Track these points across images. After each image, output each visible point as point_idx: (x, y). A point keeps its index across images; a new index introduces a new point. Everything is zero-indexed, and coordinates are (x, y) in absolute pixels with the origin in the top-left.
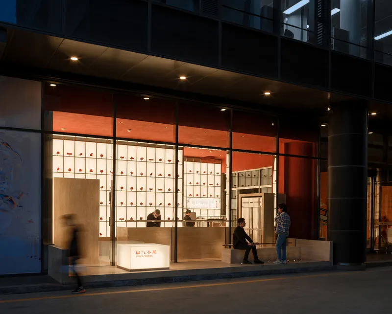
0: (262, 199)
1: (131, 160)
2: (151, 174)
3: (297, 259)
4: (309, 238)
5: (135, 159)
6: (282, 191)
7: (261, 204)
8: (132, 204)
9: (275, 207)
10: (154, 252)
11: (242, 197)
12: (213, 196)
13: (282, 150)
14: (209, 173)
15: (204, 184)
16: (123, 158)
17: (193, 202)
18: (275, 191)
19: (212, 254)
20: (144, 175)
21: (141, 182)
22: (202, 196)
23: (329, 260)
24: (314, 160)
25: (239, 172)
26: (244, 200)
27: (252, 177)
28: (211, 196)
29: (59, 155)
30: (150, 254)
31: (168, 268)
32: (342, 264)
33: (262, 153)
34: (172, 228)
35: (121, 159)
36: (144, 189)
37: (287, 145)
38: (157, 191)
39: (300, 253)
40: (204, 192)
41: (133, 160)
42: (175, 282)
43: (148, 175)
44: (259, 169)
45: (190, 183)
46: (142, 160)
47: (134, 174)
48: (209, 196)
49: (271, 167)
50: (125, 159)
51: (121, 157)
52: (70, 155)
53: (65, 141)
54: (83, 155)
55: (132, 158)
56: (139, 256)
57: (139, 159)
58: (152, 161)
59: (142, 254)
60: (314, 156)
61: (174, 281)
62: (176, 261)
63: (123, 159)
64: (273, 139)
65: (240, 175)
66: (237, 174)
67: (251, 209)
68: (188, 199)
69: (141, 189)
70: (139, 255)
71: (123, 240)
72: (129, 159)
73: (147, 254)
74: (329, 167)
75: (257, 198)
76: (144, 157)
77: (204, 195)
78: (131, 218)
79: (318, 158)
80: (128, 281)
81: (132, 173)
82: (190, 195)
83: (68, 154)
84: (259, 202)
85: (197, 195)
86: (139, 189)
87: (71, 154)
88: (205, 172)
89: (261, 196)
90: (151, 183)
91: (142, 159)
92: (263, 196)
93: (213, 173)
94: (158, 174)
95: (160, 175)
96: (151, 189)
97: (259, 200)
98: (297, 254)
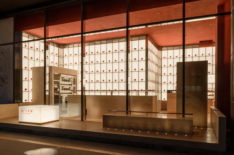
5: (112, 52)
10: (31, 111)
16: (104, 52)
31: (40, 124)
69: (116, 70)
72: (108, 52)
73: (27, 112)
76: (118, 49)
98: (187, 128)
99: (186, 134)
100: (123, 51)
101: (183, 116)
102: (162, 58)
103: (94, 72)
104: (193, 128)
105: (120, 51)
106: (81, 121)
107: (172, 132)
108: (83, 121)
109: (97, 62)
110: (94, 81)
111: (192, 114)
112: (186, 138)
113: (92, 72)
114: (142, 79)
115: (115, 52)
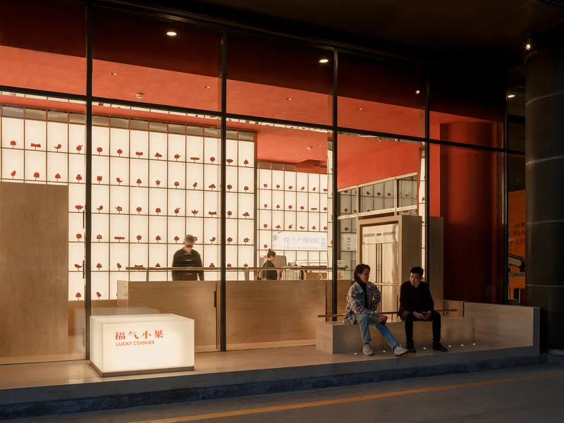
0: (398, 228)
1: (156, 158)
2: (195, 185)
3: (468, 343)
4: (487, 300)
5: (164, 157)
6: (436, 212)
7: (397, 236)
8: (158, 238)
9: (423, 246)
10: (159, 334)
11: (362, 226)
12: (317, 229)
13: (435, 134)
14: (311, 190)
15: (302, 208)
16: (141, 154)
17: (287, 240)
18: (422, 213)
19: (301, 331)
20: (182, 186)
21: (177, 199)
22: (299, 229)
23: (531, 344)
24: (495, 154)
25: (361, 186)
26: (366, 230)
27: (384, 197)
28: (314, 228)
29: (15, 147)
30: (149, 338)
31: (192, 369)
32: (557, 352)
33: (399, 137)
34: (216, 282)
35: (137, 156)
36: (181, 213)
37: (445, 128)
38: (207, 214)
39: (473, 330)
40: (302, 221)
41: (160, 158)
42: (204, 398)
43: (190, 186)
44: (394, 178)
45: (278, 207)
46: (178, 160)
47: (163, 184)
48: (311, 229)
49: (416, 174)
50: (145, 156)
51: (137, 153)
52: (38, 148)
53: (26, 121)
54: (64, 149)
55: (158, 155)
56: (123, 344)
57: (172, 157)
58: (196, 161)
59: (129, 338)
60: (495, 146)
61: (201, 397)
62: (223, 348)
63: (141, 157)
64: (419, 113)
65: (364, 193)
66: (357, 190)
67: (379, 247)
68: (275, 233)
69: (177, 211)
70: (122, 341)
71: (110, 307)
72: (153, 156)
73: (142, 339)
74: (530, 163)
75: (391, 226)
76: (182, 154)
77: (301, 228)
78: (158, 265)
79: (504, 151)
80: (91, 401)
81: (158, 183)
82: (278, 227)
83: (33, 145)
84: (394, 233)
85: (290, 227)
86: (172, 212)
87: (39, 146)
88: (303, 188)
89: (397, 222)
90: (195, 201)
91: (177, 156)
92: (400, 222)
93: (317, 190)
94: (208, 183)
95: (213, 186)
96: (195, 212)
97: (394, 229)
105: (189, 160)
109: (118, 180)
110: (105, 238)
113: (101, 208)
114: (247, 239)
115: (175, 160)
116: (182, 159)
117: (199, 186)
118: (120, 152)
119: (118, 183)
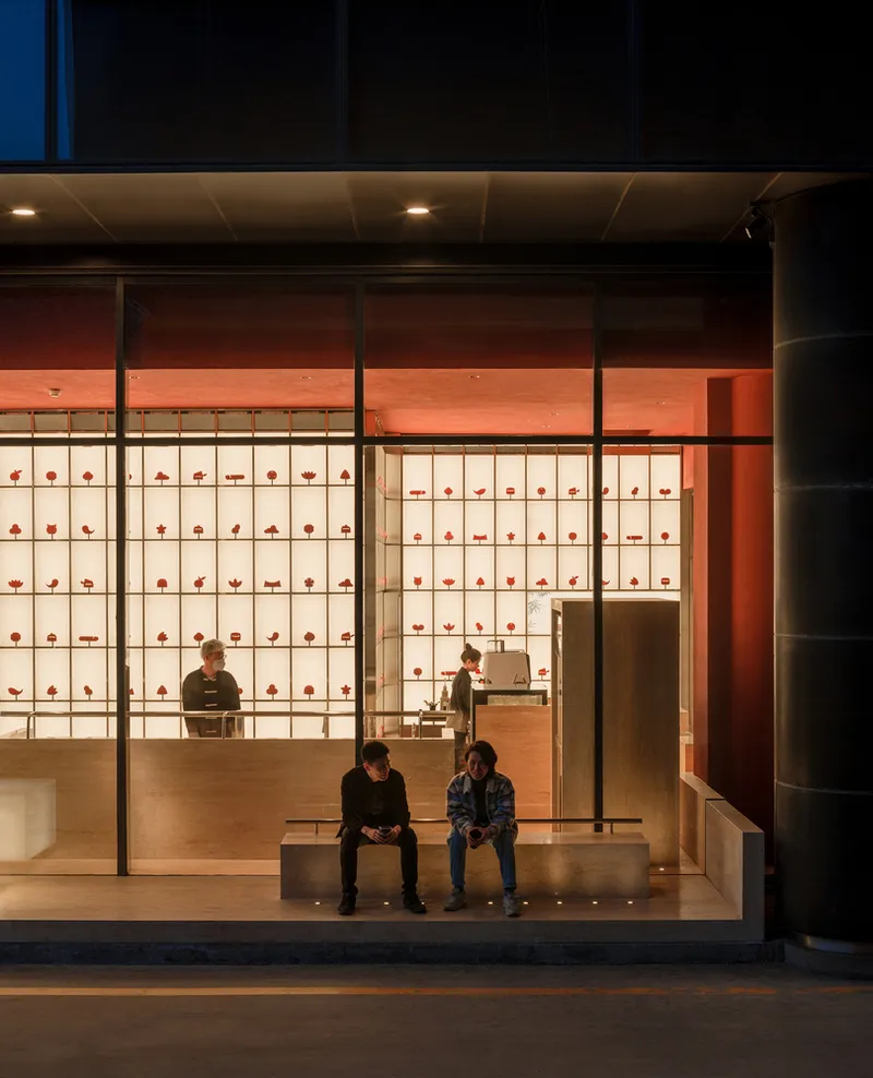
1: (159, 482)
2: (236, 530)
5: (173, 480)
20: (208, 533)
36: (208, 586)
38: (260, 587)
39: (647, 870)
41: (165, 482)
43: (226, 532)
46: (201, 482)
47: (171, 532)
50: (137, 480)
55: (161, 476)
57: (188, 479)
69: (199, 583)
72: (151, 480)
76: (209, 471)
81: (162, 530)
86: (189, 586)
90: (236, 561)
91: (199, 476)
94: (263, 525)
95: (273, 530)
96: (235, 584)
98: (628, 875)
99: (630, 898)
100: (239, 482)
101: (598, 828)
102: (406, 495)
103: (63, 587)
104: (652, 870)
105: (222, 481)
106: (118, 875)
107: (575, 895)
108: (127, 874)
109: (85, 529)
110: (62, 640)
111: (640, 821)
112: (629, 913)
113: (54, 584)
115: (195, 482)
116: (209, 480)
117: (245, 532)
118: (88, 476)
119: (85, 536)
